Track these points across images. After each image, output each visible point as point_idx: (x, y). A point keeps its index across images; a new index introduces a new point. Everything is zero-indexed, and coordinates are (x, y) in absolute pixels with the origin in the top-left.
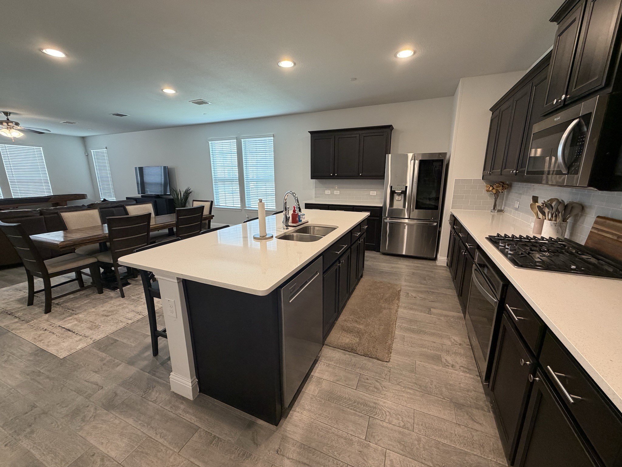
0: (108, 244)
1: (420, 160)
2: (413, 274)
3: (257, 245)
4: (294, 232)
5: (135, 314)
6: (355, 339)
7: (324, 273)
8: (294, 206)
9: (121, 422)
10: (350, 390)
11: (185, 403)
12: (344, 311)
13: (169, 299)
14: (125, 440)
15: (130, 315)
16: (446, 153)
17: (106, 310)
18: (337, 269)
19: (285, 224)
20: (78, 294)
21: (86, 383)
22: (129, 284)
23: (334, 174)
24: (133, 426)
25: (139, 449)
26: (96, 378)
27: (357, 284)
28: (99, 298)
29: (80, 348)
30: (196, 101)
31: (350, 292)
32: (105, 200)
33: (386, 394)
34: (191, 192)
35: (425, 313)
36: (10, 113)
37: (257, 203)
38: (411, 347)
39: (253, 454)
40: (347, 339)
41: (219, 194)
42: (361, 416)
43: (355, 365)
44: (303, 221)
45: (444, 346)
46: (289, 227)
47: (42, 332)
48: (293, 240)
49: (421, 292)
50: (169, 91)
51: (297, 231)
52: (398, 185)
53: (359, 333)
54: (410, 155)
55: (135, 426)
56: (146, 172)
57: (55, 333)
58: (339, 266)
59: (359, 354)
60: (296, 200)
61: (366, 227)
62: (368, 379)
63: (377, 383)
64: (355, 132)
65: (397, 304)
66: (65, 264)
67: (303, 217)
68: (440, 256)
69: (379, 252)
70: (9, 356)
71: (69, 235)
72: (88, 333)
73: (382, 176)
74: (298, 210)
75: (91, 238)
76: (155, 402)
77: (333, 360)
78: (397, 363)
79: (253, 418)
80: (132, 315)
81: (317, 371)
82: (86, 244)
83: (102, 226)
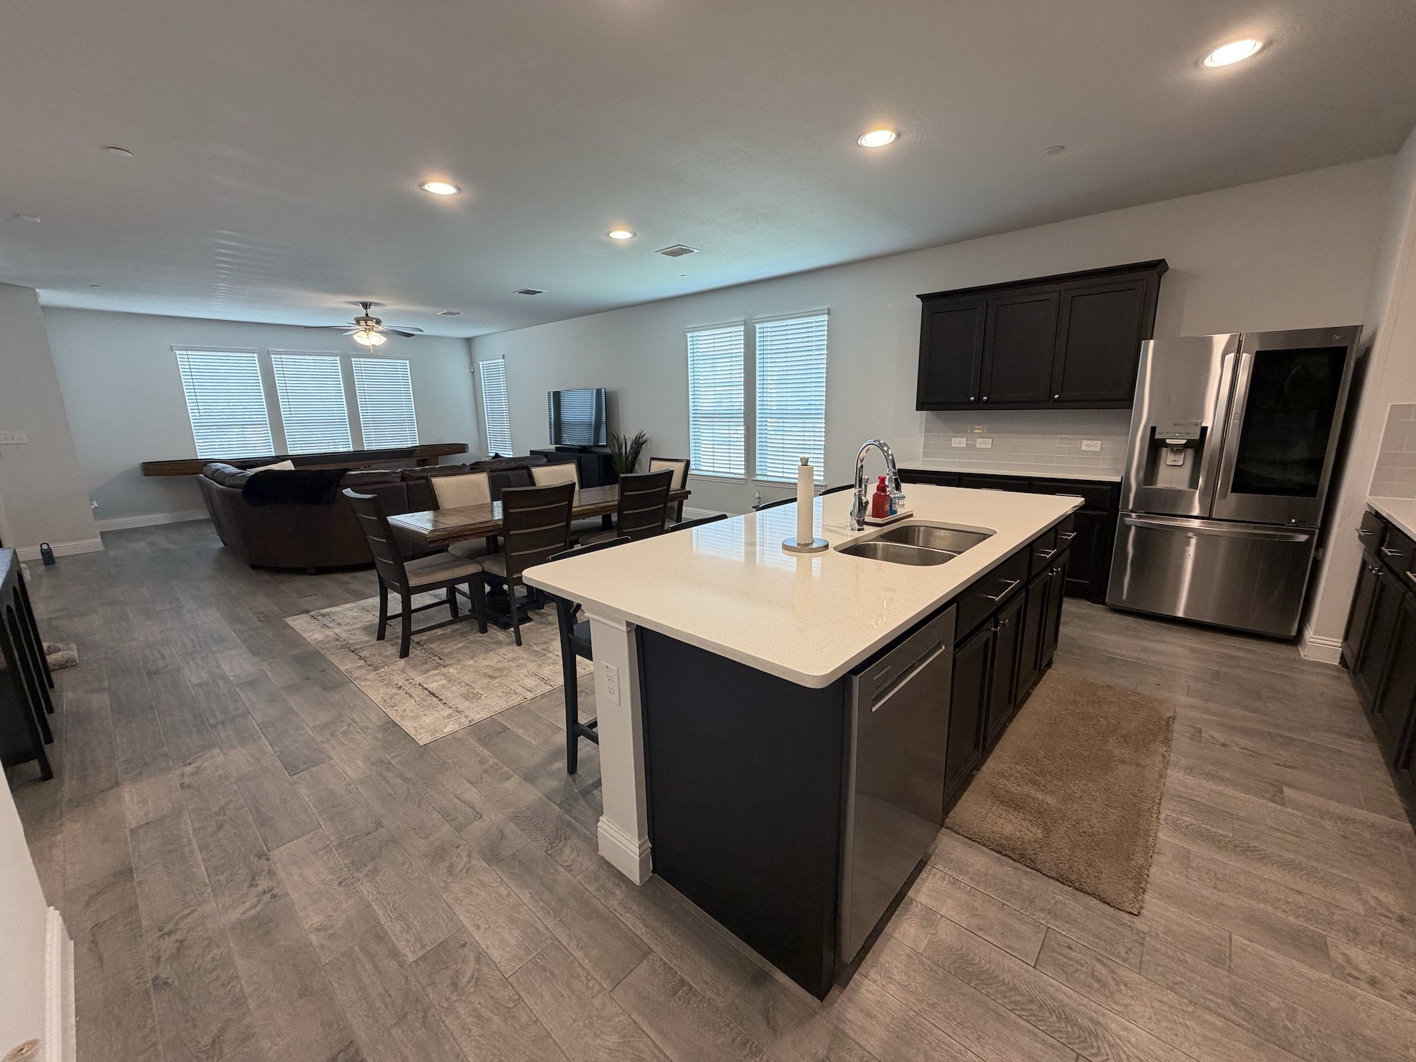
0: (501, 539)
1: (1257, 352)
2: (1217, 675)
3: (791, 562)
4: (876, 539)
5: (539, 681)
6: (1034, 829)
7: (956, 646)
8: (882, 475)
9: (510, 894)
10: (1017, 964)
11: (623, 886)
12: (997, 751)
13: (608, 665)
14: (517, 933)
15: (530, 682)
16: (1357, 327)
17: (491, 666)
18: (988, 640)
19: (857, 518)
20: (449, 629)
21: (456, 800)
22: (529, 620)
23: (979, 399)
24: (530, 910)
25: (539, 960)
26: (472, 794)
27: (1036, 683)
28: (481, 642)
29: (449, 730)
30: (670, 250)
31: (1015, 702)
32: (497, 456)
33: (1131, 1005)
34: (645, 442)
35: (1263, 797)
36: (371, 304)
37: (797, 467)
38: (1214, 888)
39: (765, 1049)
40: (1008, 825)
41: (700, 445)
42: (1052, 1046)
43: (1032, 901)
44: (901, 511)
45: (1337, 912)
46: (865, 526)
47: (395, 690)
48: (874, 557)
49: (1246, 732)
50: (621, 235)
51: (887, 537)
52: (1175, 425)
53: (1041, 815)
54: (1220, 341)
55: (534, 910)
56: (566, 400)
57: (413, 695)
58: (995, 633)
59: (1045, 871)
60: (889, 461)
61: (1073, 535)
62: (1071, 948)
63: (1099, 966)
64: (1045, 288)
65: (1164, 756)
66: (434, 572)
67: (901, 502)
68: (1314, 634)
69: (1103, 603)
70: (349, 725)
71: (440, 519)
72: (463, 705)
73: (1124, 400)
74: (894, 485)
75: (475, 526)
76: (569, 869)
77: (967, 872)
78: (1165, 926)
79: (768, 965)
80: (534, 683)
81: (924, 889)
82: (468, 537)
83: (492, 504)
